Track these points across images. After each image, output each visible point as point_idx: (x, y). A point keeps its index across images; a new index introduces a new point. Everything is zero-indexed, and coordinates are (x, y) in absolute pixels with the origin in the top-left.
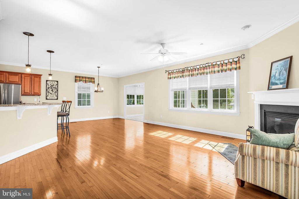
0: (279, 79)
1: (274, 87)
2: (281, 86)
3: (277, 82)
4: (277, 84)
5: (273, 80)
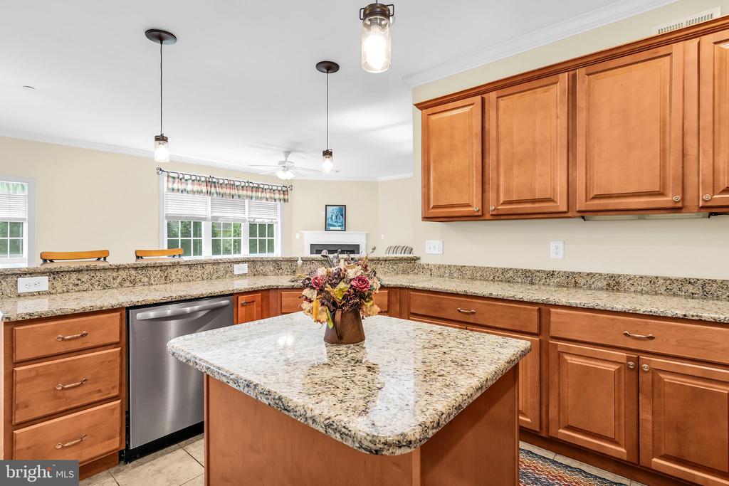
0: (337, 222)
1: (331, 228)
2: (340, 228)
3: (334, 224)
4: (334, 226)
5: (329, 221)
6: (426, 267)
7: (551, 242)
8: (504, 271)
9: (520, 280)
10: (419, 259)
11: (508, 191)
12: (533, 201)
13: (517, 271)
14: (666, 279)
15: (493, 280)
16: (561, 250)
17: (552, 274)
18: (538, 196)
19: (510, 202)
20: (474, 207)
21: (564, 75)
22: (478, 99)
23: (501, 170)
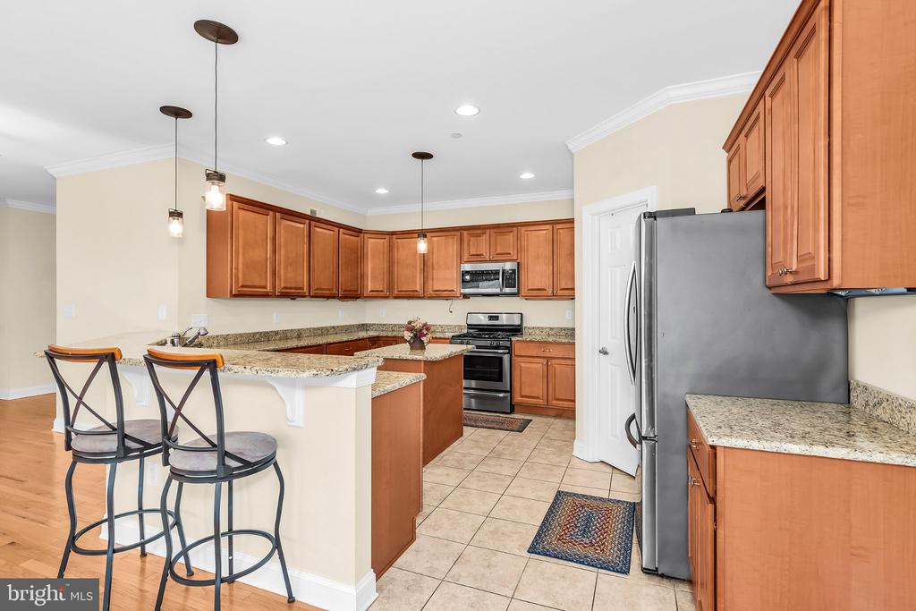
8: (254, 335)
9: (262, 340)
11: (286, 281)
12: (296, 288)
15: (248, 343)
16: (279, 317)
19: (286, 288)
20: (268, 289)
21: (307, 221)
22: (271, 213)
23: (282, 266)
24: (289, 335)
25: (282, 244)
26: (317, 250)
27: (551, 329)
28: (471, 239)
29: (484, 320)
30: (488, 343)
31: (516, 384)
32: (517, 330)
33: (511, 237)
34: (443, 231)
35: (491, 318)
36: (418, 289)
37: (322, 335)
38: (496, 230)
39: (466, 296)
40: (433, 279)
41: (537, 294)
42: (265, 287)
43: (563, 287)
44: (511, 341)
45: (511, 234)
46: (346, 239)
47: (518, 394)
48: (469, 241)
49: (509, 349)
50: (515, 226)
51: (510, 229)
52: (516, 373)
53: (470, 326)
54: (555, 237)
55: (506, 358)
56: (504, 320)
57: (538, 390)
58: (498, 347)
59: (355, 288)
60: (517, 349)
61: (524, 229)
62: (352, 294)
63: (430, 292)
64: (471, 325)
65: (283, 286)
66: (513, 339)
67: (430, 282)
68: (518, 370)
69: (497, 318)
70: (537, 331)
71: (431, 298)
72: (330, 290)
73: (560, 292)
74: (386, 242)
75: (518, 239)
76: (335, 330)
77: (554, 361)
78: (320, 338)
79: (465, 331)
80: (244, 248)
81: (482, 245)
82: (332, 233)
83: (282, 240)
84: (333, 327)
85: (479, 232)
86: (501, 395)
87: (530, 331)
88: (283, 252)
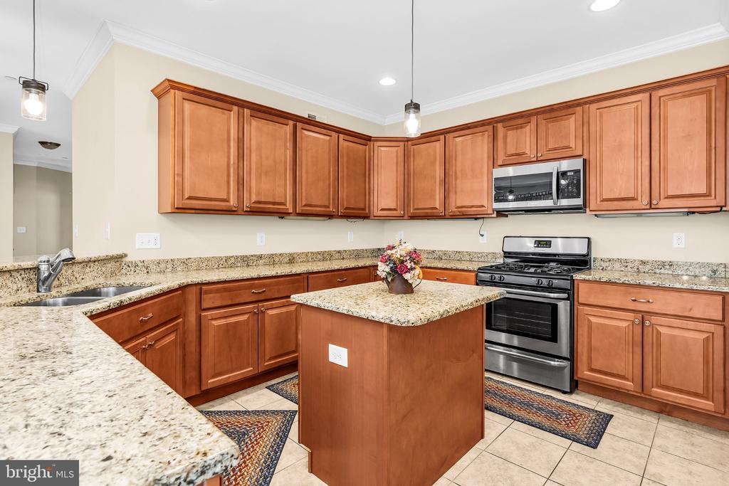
6: (140, 264)
7: (258, 234)
8: (227, 259)
9: (239, 265)
10: (126, 255)
11: (258, 194)
12: (274, 203)
13: (237, 257)
14: (312, 253)
15: (218, 268)
16: (264, 238)
17: (260, 257)
18: (277, 200)
19: (259, 202)
20: (232, 204)
21: (291, 123)
22: (235, 108)
23: (253, 176)
24: (277, 259)
25: (254, 148)
26: (305, 159)
27: (643, 263)
28: (510, 133)
29: (529, 247)
30: (533, 281)
31: (582, 349)
32: (582, 262)
33: (571, 123)
34: (469, 128)
35: (539, 243)
36: (438, 207)
37: (324, 259)
38: (547, 116)
39: (501, 214)
40: (456, 192)
41: (620, 207)
42: (227, 200)
43: (670, 193)
44: (573, 281)
45: (572, 119)
46: (348, 147)
47: (585, 366)
48: (505, 137)
49: (570, 294)
50: (579, 105)
51: (570, 111)
52: (582, 333)
53: (507, 255)
54: (655, 110)
55: (563, 308)
56: (559, 247)
57: (624, 363)
58: (550, 289)
59: (362, 206)
60: (583, 294)
61: (594, 107)
62: (358, 213)
63: (452, 209)
64: (509, 253)
65: (254, 199)
66: (577, 276)
67: (452, 197)
68: (586, 329)
69: (548, 244)
70: (617, 266)
71: (454, 217)
72: (325, 206)
73: (664, 203)
74: (401, 150)
75: (585, 123)
76: (341, 254)
77: (655, 319)
78: (319, 263)
79: (501, 261)
80: (191, 150)
81: (525, 140)
82: (328, 138)
83: (254, 143)
84: (339, 252)
85: (520, 121)
86: (555, 363)
87: (604, 265)
88: (254, 158)
